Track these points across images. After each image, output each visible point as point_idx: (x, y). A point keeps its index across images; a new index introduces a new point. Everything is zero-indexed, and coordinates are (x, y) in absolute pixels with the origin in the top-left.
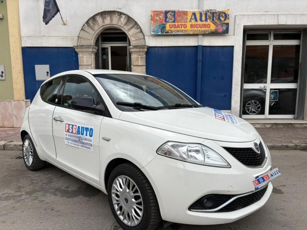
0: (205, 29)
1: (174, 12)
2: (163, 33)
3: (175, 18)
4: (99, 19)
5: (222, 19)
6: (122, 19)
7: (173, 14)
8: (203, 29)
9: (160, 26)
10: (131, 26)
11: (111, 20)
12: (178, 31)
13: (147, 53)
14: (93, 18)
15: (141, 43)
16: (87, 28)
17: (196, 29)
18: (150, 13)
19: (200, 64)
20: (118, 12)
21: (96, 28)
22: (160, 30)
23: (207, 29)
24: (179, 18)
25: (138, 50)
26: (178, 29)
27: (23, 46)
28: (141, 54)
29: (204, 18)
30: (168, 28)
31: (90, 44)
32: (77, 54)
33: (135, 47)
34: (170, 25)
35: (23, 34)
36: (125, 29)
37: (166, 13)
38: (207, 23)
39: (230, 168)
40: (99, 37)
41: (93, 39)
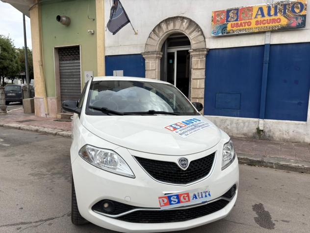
0: (274, 24)
1: (237, 10)
2: (224, 33)
3: (238, 16)
4: (164, 26)
5: (297, 11)
6: (184, 24)
7: (236, 12)
8: (271, 25)
9: (220, 26)
10: (192, 29)
11: (174, 26)
12: (240, 30)
13: (207, 56)
14: (159, 26)
15: (201, 46)
16: (153, 36)
17: (262, 25)
18: (211, 14)
19: (266, 66)
20: (180, 17)
21: (161, 34)
22: (220, 31)
23: (277, 24)
24: (242, 16)
25: (197, 53)
26: (241, 28)
27: (106, 55)
28: (201, 57)
29: (272, 12)
30: (229, 28)
31: (154, 50)
32: (144, 60)
33: (195, 50)
34: (232, 24)
35: (106, 45)
36: (187, 33)
37: (228, 11)
38: (276, 18)
40: (164, 42)
41: (158, 45)
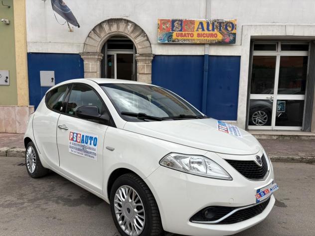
0: (212, 38)
1: (181, 21)
2: (170, 41)
3: (182, 27)
4: (106, 27)
5: (230, 29)
6: (129, 27)
7: (180, 23)
8: (209, 38)
9: (166, 34)
10: (137, 33)
11: (118, 27)
12: (185, 40)
13: (153, 62)
14: (100, 25)
15: (147, 51)
16: (93, 35)
17: (203, 38)
18: (157, 22)
19: (206, 74)
20: (125, 20)
21: (103, 35)
22: (166, 39)
23: (214, 38)
24: (186, 27)
25: (144, 58)
26: (185, 38)
27: (29, 51)
28: (147, 62)
29: (211, 28)
30: (174, 36)
31: (96, 51)
32: (82, 61)
33: (141, 55)
34: (177, 33)
35: (28, 40)
36: (132, 37)
37: (173, 21)
38: (214, 33)
39: (232, 180)
40: (105, 44)
41: (99, 47)
